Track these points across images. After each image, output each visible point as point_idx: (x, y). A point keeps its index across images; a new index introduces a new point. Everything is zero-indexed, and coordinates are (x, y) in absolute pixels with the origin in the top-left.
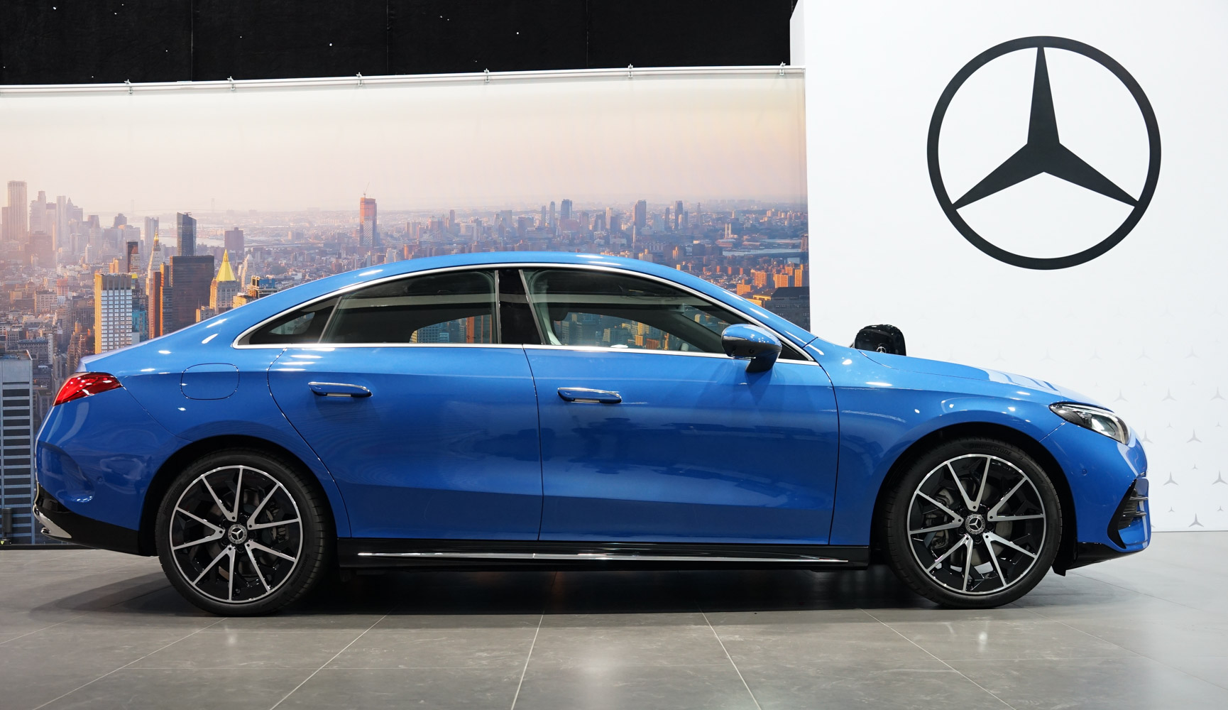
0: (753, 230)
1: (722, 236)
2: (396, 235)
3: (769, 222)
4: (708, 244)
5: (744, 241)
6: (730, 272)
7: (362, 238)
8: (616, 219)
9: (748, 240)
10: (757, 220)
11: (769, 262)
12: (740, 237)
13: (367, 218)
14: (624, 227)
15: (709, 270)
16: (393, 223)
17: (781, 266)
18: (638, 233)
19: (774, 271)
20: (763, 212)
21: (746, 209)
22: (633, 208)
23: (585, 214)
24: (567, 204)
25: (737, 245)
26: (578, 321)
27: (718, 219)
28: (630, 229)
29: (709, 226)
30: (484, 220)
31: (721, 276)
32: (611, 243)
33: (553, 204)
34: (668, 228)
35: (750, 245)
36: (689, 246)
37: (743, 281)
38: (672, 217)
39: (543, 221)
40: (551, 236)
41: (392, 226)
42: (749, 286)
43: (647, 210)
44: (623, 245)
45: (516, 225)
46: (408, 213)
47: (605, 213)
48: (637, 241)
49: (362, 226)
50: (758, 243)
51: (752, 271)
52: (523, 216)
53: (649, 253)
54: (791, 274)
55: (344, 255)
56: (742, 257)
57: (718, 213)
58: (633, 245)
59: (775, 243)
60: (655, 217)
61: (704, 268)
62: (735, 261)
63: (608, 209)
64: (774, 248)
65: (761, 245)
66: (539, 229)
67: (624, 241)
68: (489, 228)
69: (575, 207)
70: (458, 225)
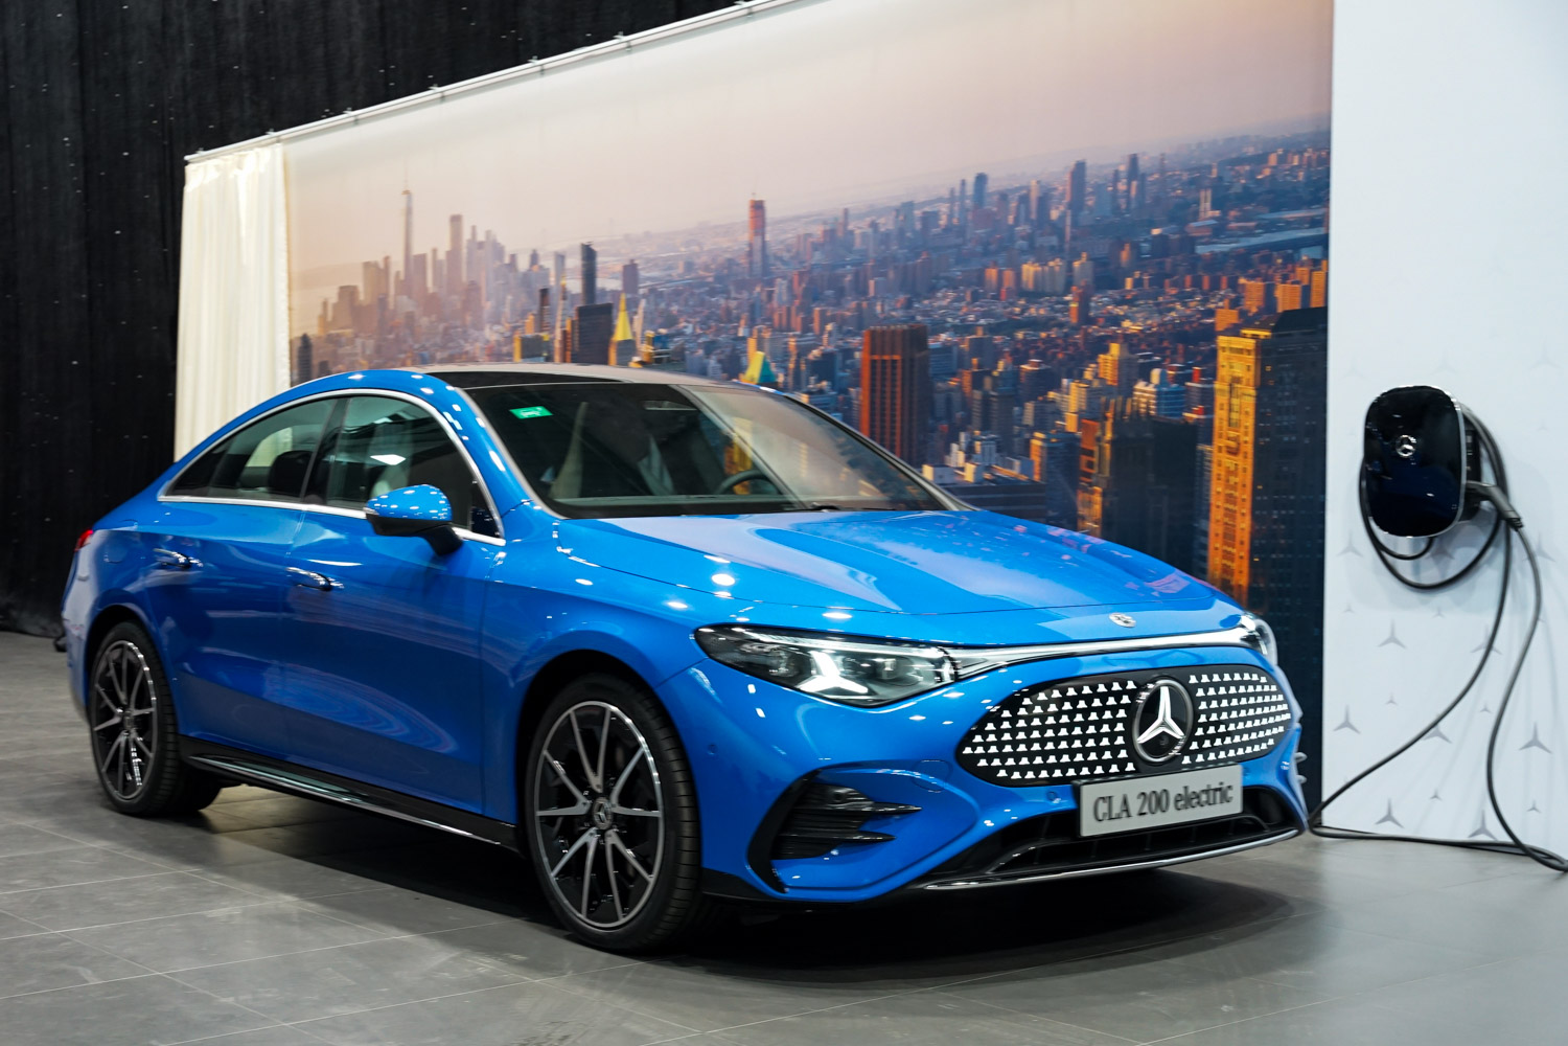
0: (1247, 196)
1: (1196, 216)
2: (786, 256)
3: (1273, 177)
4: (1175, 234)
5: (1229, 222)
6: (1206, 285)
7: (751, 263)
8: (1044, 201)
9: (1238, 220)
10: (1252, 175)
11: (1268, 260)
12: (1225, 213)
13: (756, 234)
14: (1054, 214)
15: (1174, 285)
16: (782, 237)
17: (1290, 266)
18: (1075, 224)
19: (1278, 278)
20: (1260, 159)
21: (1234, 156)
22: (1067, 178)
23: (1004, 197)
24: (981, 179)
25: (1219, 231)
26: (993, 390)
27: (1192, 182)
28: (1062, 218)
29: (1177, 197)
30: (881, 221)
31: (1191, 296)
32: (1037, 245)
33: (963, 183)
34: (1116, 210)
35: (1241, 228)
36: (1146, 241)
37: (1226, 302)
38: (1122, 186)
39: (950, 216)
40: (959, 241)
41: (782, 242)
42: (1235, 312)
43: (1087, 179)
44: (1052, 248)
45: (918, 226)
46: (797, 218)
47: (1029, 191)
48: (1074, 238)
49: (750, 245)
50: (1252, 224)
51: (1242, 281)
52: (927, 209)
53: (1089, 259)
54: (1305, 283)
55: (733, 295)
56: (1225, 255)
57: (1191, 170)
58: (1067, 246)
59: (1279, 220)
60: (1099, 188)
61: (1167, 281)
62: (1215, 264)
63: (1033, 183)
64: (1280, 229)
65: (1257, 227)
66: (948, 229)
67: (1054, 241)
68: (887, 235)
69: (992, 186)
70: (852, 232)
